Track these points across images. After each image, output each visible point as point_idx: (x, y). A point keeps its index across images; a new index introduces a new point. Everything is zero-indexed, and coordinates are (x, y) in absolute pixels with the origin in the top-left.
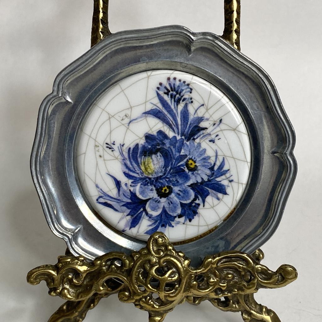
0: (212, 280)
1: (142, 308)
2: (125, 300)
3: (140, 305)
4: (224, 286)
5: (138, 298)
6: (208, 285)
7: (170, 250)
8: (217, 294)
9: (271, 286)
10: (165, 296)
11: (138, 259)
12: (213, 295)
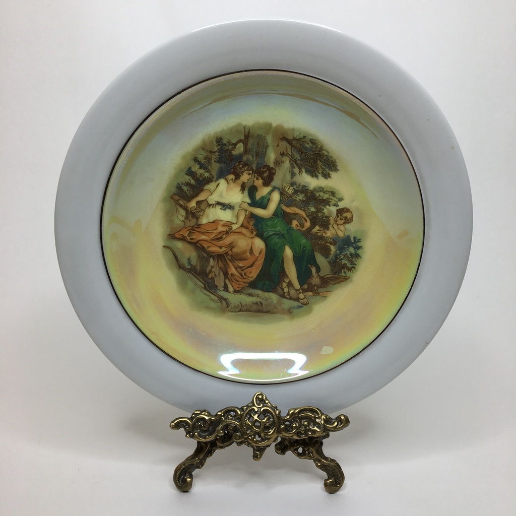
0: (294, 425)
1: (249, 444)
2: (237, 439)
3: (248, 442)
4: (303, 431)
5: (246, 437)
6: (292, 428)
7: (267, 403)
8: (298, 436)
9: (333, 430)
10: (265, 435)
11: (247, 409)
12: (295, 437)
